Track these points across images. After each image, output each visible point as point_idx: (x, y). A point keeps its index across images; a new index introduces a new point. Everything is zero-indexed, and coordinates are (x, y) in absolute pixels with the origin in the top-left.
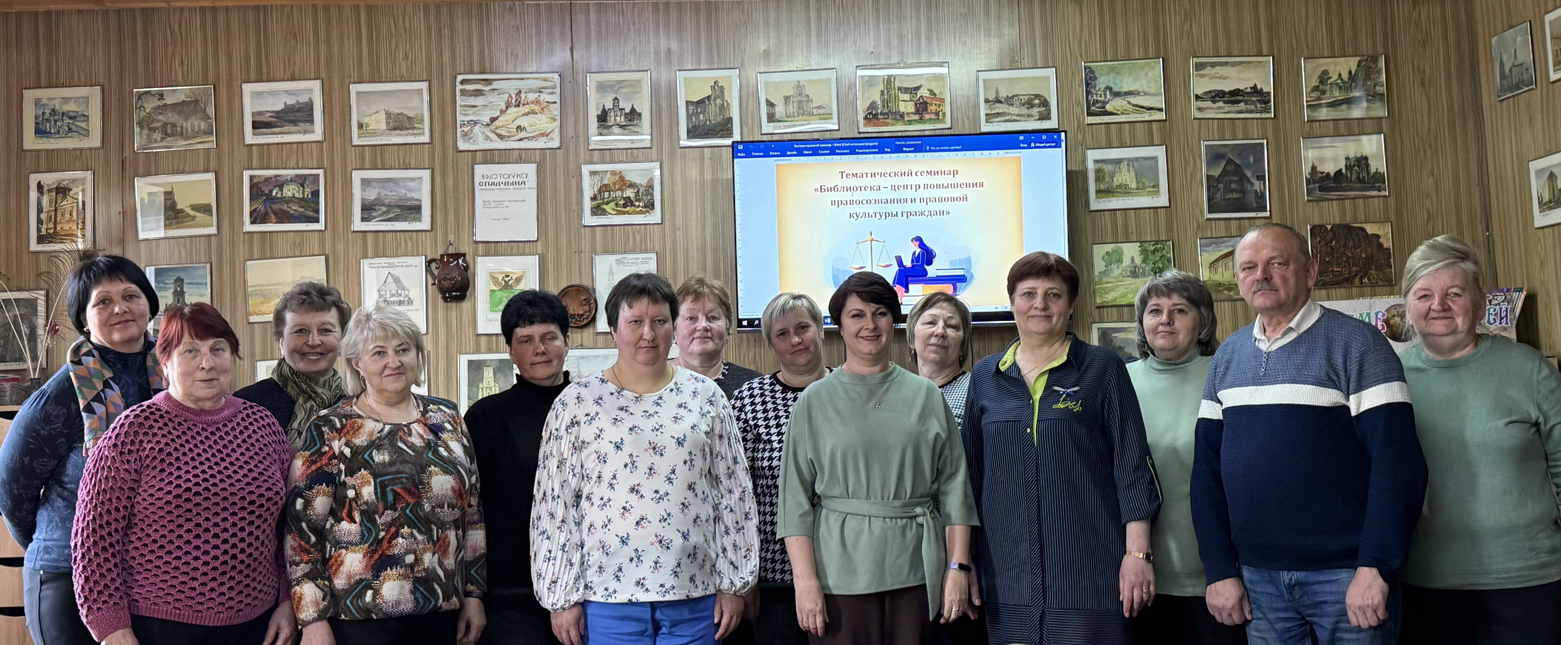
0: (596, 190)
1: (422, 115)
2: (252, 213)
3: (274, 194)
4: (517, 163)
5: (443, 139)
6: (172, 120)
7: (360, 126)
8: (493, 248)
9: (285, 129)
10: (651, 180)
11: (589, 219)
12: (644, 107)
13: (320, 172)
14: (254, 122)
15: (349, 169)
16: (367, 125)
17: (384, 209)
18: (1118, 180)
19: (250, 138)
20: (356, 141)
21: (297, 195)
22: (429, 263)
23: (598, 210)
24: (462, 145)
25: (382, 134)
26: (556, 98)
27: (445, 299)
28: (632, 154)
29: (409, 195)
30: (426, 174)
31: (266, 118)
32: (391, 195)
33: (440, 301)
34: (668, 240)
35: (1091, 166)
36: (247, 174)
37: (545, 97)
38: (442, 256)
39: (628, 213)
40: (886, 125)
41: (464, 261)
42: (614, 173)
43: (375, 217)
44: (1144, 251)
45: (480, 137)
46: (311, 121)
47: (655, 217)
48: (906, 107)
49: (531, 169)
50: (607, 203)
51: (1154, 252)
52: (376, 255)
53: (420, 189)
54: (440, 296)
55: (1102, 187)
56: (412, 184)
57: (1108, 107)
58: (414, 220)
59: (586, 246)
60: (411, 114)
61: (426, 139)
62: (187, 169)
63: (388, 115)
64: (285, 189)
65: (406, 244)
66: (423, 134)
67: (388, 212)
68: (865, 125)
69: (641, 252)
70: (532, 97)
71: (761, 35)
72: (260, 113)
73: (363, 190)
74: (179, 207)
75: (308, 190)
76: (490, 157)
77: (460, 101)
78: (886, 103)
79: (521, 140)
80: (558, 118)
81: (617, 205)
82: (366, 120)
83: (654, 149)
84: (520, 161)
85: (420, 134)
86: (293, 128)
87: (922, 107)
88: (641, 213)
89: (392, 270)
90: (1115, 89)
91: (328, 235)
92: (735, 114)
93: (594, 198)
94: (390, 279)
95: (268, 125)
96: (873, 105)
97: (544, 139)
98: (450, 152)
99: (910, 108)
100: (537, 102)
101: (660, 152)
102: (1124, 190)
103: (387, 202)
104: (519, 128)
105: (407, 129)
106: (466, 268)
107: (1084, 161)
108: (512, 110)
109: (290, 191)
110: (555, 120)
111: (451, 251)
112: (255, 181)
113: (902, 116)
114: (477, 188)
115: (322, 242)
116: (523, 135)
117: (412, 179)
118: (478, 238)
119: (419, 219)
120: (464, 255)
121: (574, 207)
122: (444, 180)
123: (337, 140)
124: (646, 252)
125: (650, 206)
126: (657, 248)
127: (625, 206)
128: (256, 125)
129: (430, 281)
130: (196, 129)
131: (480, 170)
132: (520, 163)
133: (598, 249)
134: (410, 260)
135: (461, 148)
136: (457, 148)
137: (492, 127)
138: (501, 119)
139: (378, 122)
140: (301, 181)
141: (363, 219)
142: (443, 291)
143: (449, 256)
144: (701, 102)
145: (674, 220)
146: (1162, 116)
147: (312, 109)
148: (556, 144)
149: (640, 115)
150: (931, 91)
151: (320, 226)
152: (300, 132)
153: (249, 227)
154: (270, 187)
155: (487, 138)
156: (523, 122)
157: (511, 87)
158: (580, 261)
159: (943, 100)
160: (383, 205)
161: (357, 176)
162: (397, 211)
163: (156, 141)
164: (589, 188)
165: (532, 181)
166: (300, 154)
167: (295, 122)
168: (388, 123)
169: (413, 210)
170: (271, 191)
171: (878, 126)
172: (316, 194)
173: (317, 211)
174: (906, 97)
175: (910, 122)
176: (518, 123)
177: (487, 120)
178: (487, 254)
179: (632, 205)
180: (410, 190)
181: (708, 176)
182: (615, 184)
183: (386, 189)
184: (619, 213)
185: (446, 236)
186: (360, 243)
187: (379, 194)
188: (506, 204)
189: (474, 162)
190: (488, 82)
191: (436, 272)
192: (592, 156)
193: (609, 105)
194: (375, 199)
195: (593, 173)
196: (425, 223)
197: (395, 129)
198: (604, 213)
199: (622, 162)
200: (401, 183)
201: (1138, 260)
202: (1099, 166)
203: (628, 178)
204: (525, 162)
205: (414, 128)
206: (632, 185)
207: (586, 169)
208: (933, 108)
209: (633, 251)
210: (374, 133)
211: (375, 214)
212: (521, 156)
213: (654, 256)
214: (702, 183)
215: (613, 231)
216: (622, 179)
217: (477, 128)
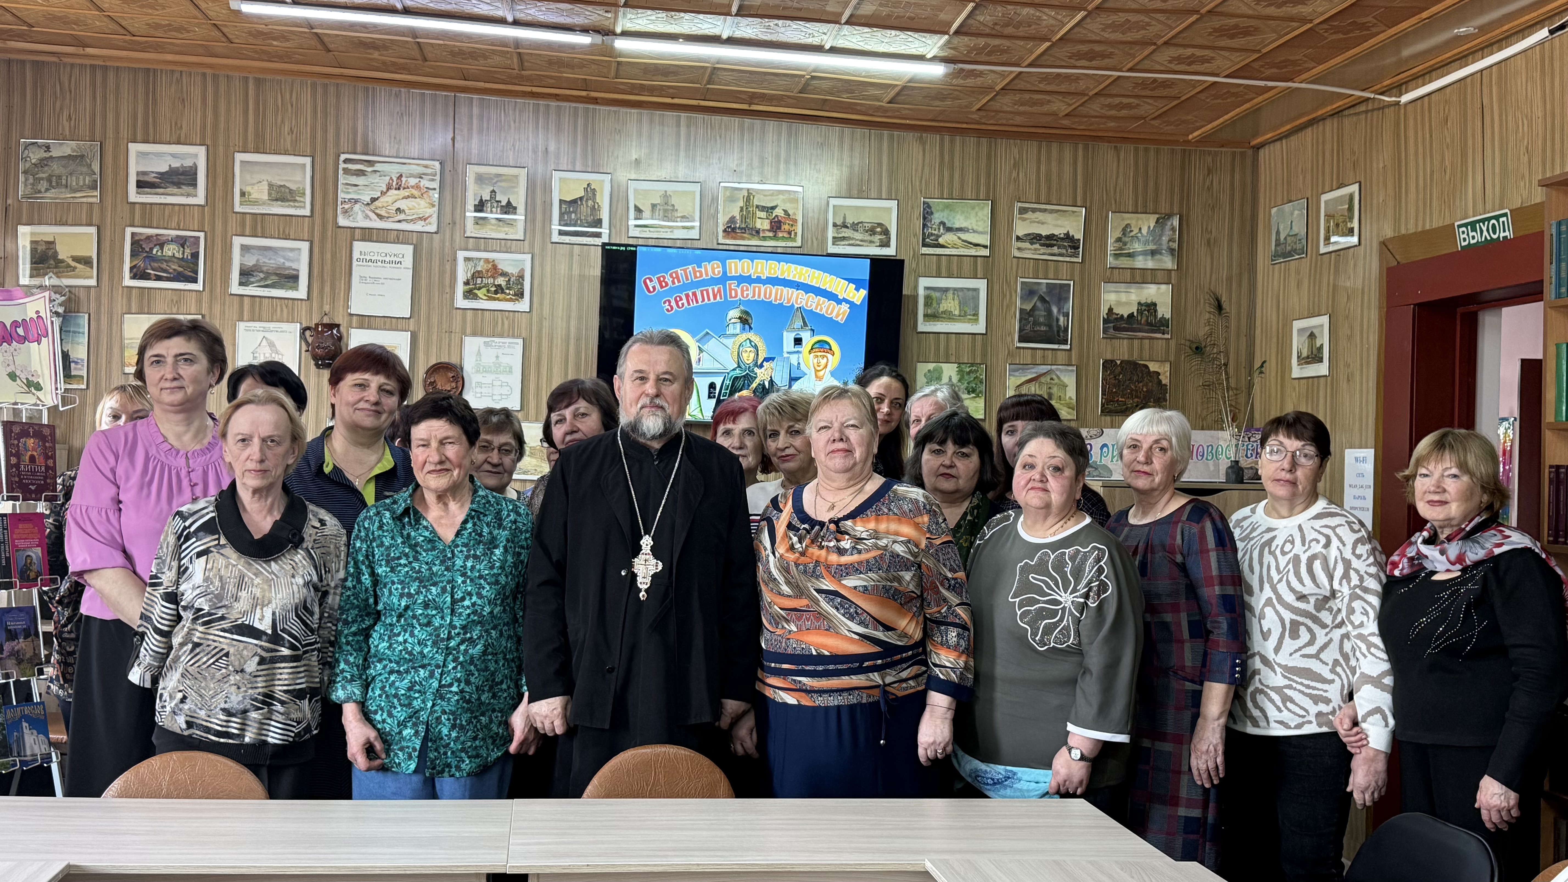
0: (469, 275)
1: (304, 189)
2: (131, 269)
3: (154, 252)
4: (394, 243)
5: (324, 214)
6: (57, 172)
7: (243, 194)
8: (366, 322)
9: (169, 190)
10: (522, 270)
11: (461, 302)
12: (519, 201)
13: (201, 235)
14: (138, 182)
15: (230, 234)
16: (250, 194)
17: (262, 275)
18: (945, 306)
19: (134, 196)
20: (238, 209)
21: (177, 255)
22: (304, 330)
23: (469, 294)
24: (342, 221)
25: (264, 204)
26: (436, 185)
27: (318, 366)
28: (506, 246)
29: (288, 264)
30: (305, 246)
31: (150, 178)
32: (271, 262)
33: (313, 367)
34: (534, 328)
35: (921, 292)
36: (129, 231)
37: (425, 183)
38: (317, 325)
39: (498, 299)
40: (743, 238)
41: (338, 331)
42: (487, 261)
43: (253, 283)
44: (960, 372)
45: (360, 216)
46: (194, 185)
47: (523, 305)
48: (762, 224)
49: (408, 251)
50: (479, 289)
51: (969, 373)
52: (252, 320)
53: (298, 260)
54: (313, 362)
55: (929, 312)
56: (290, 254)
57: (941, 241)
58: (291, 288)
59: (457, 326)
60: (293, 187)
61: (307, 212)
62: (70, 221)
63: (271, 186)
64: (166, 248)
65: (282, 311)
66: (304, 207)
67: (265, 279)
68: (724, 237)
69: (508, 336)
70: (413, 181)
71: (634, 144)
72: (144, 173)
73: (242, 255)
74: (60, 257)
75: (188, 251)
76: (368, 235)
77: (342, 179)
78: (744, 218)
79: (399, 221)
80: (436, 204)
81: (488, 291)
82: (248, 189)
83: (526, 242)
84: (397, 241)
85: (300, 207)
86: (176, 190)
87: (776, 225)
88: (511, 300)
89: (267, 335)
90: (948, 225)
91: (206, 296)
92: (605, 216)
93: (467, 283)
94: (264, 343)
95: (152, 185)
96: (732, 220)
97: (422, 223)
98: (330, 227)
99: (766, 225)
100: (417, 187)
101: (532, 245)
102: (948, 316)
103: (265, 269)
104: (398, 210)
105: (288, 201)
106: (340, 338)
107: (916, 287)
108: (393, 192)
109: (171, 250)
110: (433, 206)
111: (326, 320)
112: (137, 238)
113: (758, 232)
114: (355, 263)
115: (199, 301)
116: (402, 217)
117: (292, 250)
118: (353, 311)
119: (296, 288)
120: (338, 326)
121: (448, 290)
122: (322, 252)
123: (219, 206)
124: (513, 337)
125: (520, 295)
126: (524, 335)
127: (496, 292)
128: (140, 185)
129: (304, 348)
130: (81, 183)
131: (359, 247)
132: (398, 243)
133: (468, 331)
134: (285, 326)
135: (340, 224)
136: (337, 223)
137: (372, 207)
138: (381, 200)
139: (260, 192)
140: (182, 242)
141: (241, 284)
142: (315, 358)
143: (325, 326)
144: (574, 201)
145: (542, 310)
146: (986, 252)
147: (196, 174)
148: (433, 228)
149: (515, 208)
150: (785, 211)
151: (199, 286)
152: (182, 195)
153: (128, 282)
154: (151, 245)
155: (367, 217)
156: (402, 205)
157: (394, 170)
158: (450, 340)
159: (795, 221)
160: (262, 272)
161: (238, 241)
162: (274, 278)
163: (40, 192)
164: (462, 273)
165: (408, 261)
166: (182, 217)
167: (178, 185)
168: (270, 194)
169: (292, 279)
170: (151, 249)
171: (735, 238)
172: (195, 255)
173: (196, 273)
174: (763, 214)
175: (765, 238)
176: (397, 205)
177: (367, 199)
178: (361, 327)
179: (503, 292)
180: (288, 260)
181: (576, 271)
182: (488, 271)
183: (266, 257)
184: (490, 299)
185: (321, 307)
186: (236, 306)
187: (258, 260)
188: (381, 281)
189: (353, 239)
190: (371, 163)
191: (310, 340)
192: (467, 243)
193: (486, 196)
194: (254, 266)
195: (467, 259)
196: (301, 292)
197: (277, 200)
198: (476, 297)
199: (495, 251)
200: (281, 253)
201: (955, 379)
202: (929, 292)
203: (500, 267)
204: (402, 243)
205: (295, 201)
206: (504, 274)
207: (461, 255)
208: (786, 227)
209: (501, 336)
210: (255, 203)
211: (252, 280)
212: (400, 237)
213: (520, 341)
214: (570, 278)
215: (483, 315)
216: (495, 267)
217: (357, 207)
